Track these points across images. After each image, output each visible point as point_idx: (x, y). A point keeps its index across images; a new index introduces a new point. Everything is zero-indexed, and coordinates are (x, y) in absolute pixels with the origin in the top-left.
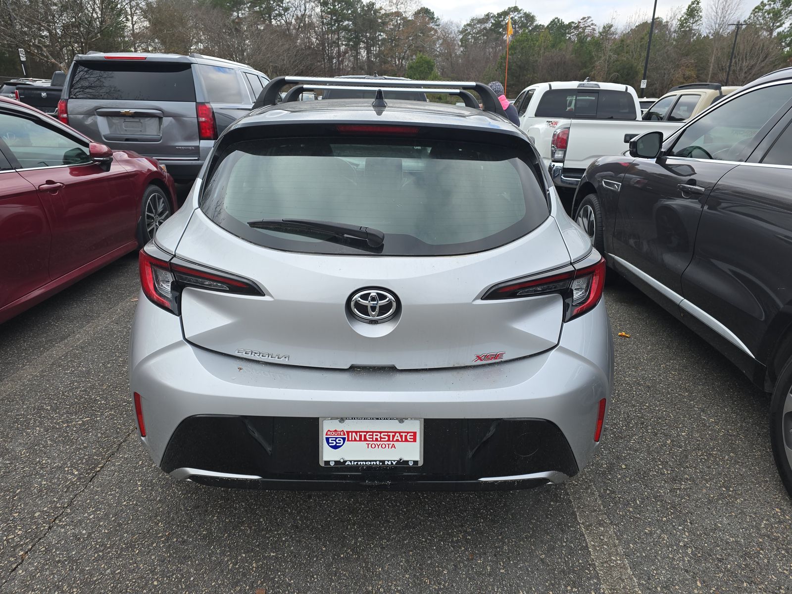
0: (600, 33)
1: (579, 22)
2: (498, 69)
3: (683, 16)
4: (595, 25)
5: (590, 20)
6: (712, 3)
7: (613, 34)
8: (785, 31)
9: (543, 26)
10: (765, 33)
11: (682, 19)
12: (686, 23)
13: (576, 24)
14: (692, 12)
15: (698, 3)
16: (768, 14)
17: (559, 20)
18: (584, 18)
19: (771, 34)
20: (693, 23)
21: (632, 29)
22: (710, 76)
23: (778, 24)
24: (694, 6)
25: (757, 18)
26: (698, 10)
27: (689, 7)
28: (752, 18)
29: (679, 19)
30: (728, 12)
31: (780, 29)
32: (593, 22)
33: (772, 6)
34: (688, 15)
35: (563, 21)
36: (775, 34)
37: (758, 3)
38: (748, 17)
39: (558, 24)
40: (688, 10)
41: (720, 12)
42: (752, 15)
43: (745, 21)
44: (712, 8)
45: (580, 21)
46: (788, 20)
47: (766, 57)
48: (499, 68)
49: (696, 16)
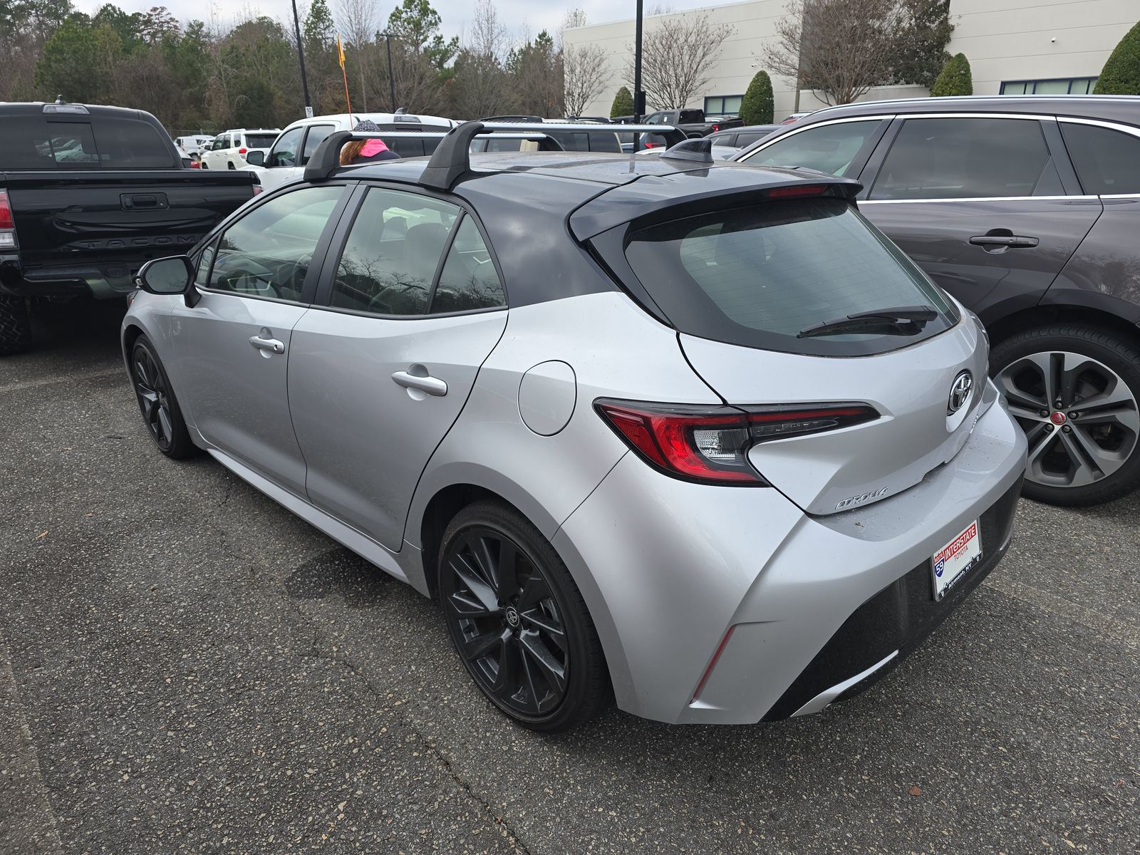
0: (187, 34)
1: (150, 15)
2: (38, 85)
3: (309, 19)
4: (177, 21)
5: (164, 13)
6: (341, 4)
7: (208, 35)
8: (431, 46)
9: (86, 16)
10: (412, 49)
11: (309, 22)
12: (315, 28)
13: (144, 16)
14: (319, 14)
15: (323, 3)
16: (409, 24)
17: (114, 8)
18: (155, 9)
19: (417, 49)
20: (325, 29)
21: (232, 31)
22: (365, 102)
23: (422, 37)
24: (319, 5)
25: (398, 28)
26: (326, 12)
27: (313, 6)
28: (392, 28)
29: (305, 21)
30: (364, 18)
31: (425, 44)
32: (172, 16)
33: (409, 14)
34: (314, 17)
35: (122, 10)
36: (421, 49)
37: (393, 10)
38: (387, 26)
39: (115, 15)
40: (313, 10)
41: (353, 17)
42: (391, 24)
43: (385, 31)
44: (342, 10)
45: (150, 13)
46: (430, 32)
47: (421, 78)
48: (40, 84)
49: (325, 19)
